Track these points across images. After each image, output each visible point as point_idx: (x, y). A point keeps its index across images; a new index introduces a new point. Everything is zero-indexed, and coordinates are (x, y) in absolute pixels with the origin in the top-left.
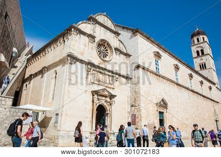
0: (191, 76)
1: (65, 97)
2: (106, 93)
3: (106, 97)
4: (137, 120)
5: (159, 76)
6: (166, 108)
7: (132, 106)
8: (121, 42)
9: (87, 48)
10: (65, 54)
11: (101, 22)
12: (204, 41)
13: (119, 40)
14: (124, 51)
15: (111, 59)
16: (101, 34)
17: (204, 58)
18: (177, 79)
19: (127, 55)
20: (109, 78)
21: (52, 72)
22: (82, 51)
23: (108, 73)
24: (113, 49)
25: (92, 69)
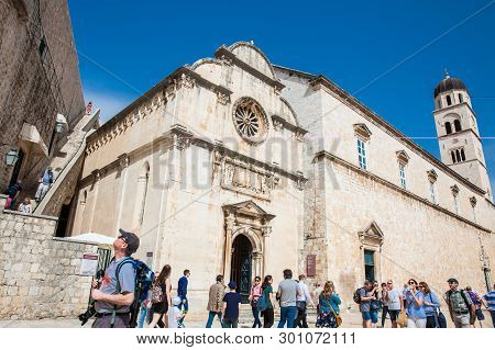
0: (433, 176)
2: (253, 210)
3: (253, 218)
4: (318, 267)
5: (366, 175)
6: (380, 242)
7: (308, 237)
8: (286, 103)
9: (212, 116)
10: (165, 129)
11: (244, 61)
12: (462, 103)
13: (281, 100)
14: (292, 121)
15: (263, 138)
16: (243, 86)
17: (461, 138)
18: (403, 182)
19: (299, 131)
20: (260, 179)
21: (139, 165)
22: (203, 122)
23: (257, 168)
24: (269, 117)
25: (224, 159)
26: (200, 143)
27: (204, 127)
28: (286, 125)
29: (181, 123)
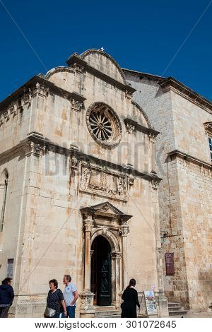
1: (27, 224)
2: (110, 211)
3: (110, 219)
4: (177, 265)
7: (165, 235)
8: (138, 106)
9: (68, 122)
10: (23, 136)
11: (96, 67)
13: (133, 103)
14: (144, 124)
15: (117, 141)
16: (95, 91)
19: (151, 133)
20: (115, 181)
22: (59, 129)
23: (112, 171)
24: (122, 121)
25: (80, 164)
26: (57, 149)
27: (60, 133)
29: (38, 131)
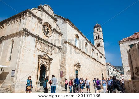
0: (93, 50)
2: (47, 57)
3: (46, 59)
5: (77, 49)
6: (80, 67)
7: (61, 66)
8: (57, 25)
12: (100, 31)
13: (56, 24)
14: (59, 31)
15: (50, 36)
16: (46, 18)
17: (99, 40)
18: (86, 51)
19: (61, 34)
20: (49, 48)
22: (33, 28)
23: (48, 44)
24: (53, 29)
25: (39, 41)
26: (33, 35)
27: (33, 30)
28: (57, 32)
29: (26, 28)
